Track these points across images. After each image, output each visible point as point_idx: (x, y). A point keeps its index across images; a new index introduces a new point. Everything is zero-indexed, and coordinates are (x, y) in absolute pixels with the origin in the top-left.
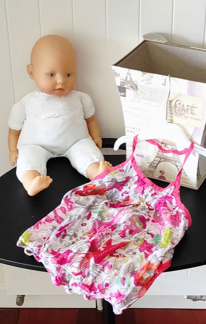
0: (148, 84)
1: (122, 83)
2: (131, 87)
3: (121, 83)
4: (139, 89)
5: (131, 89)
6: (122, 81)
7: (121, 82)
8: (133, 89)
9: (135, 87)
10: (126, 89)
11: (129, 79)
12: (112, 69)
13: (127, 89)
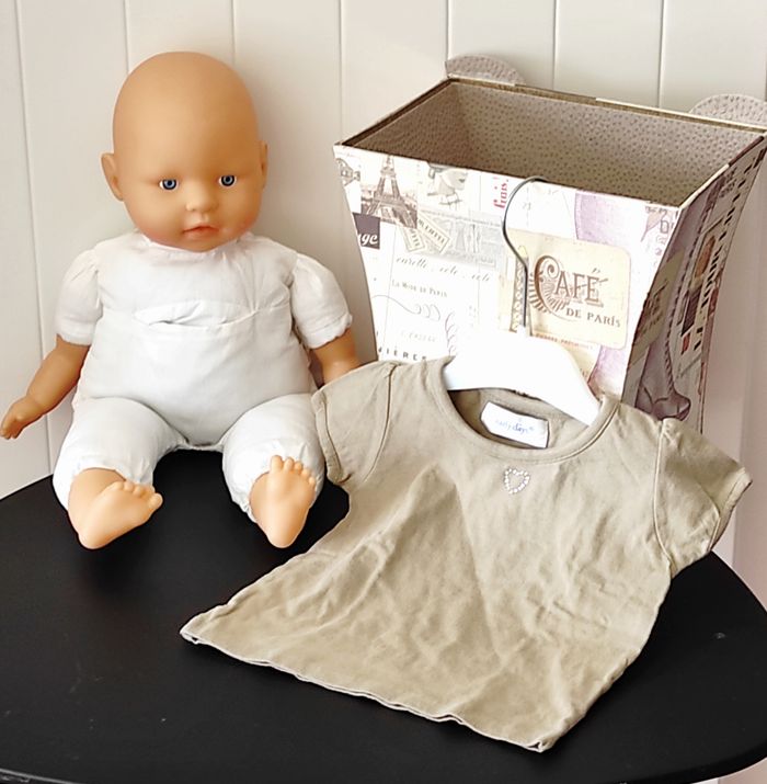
0: (449, 204)
1: (369, 204)
2: (395, 214)
3: (364, 202)
4: (421, 222)
5: (397, 220)
6: (368, 196)
7: (363, 199)
8: (402, 221)
9: (408, 216)
10: (382, 223)
11: (388, 189)
12: (337, 156)
13: (384, 220)
